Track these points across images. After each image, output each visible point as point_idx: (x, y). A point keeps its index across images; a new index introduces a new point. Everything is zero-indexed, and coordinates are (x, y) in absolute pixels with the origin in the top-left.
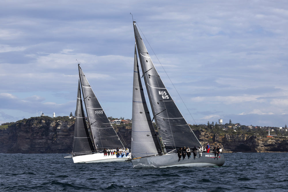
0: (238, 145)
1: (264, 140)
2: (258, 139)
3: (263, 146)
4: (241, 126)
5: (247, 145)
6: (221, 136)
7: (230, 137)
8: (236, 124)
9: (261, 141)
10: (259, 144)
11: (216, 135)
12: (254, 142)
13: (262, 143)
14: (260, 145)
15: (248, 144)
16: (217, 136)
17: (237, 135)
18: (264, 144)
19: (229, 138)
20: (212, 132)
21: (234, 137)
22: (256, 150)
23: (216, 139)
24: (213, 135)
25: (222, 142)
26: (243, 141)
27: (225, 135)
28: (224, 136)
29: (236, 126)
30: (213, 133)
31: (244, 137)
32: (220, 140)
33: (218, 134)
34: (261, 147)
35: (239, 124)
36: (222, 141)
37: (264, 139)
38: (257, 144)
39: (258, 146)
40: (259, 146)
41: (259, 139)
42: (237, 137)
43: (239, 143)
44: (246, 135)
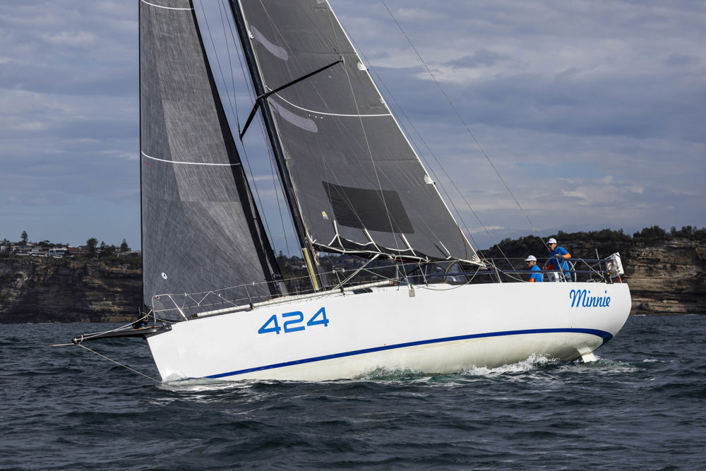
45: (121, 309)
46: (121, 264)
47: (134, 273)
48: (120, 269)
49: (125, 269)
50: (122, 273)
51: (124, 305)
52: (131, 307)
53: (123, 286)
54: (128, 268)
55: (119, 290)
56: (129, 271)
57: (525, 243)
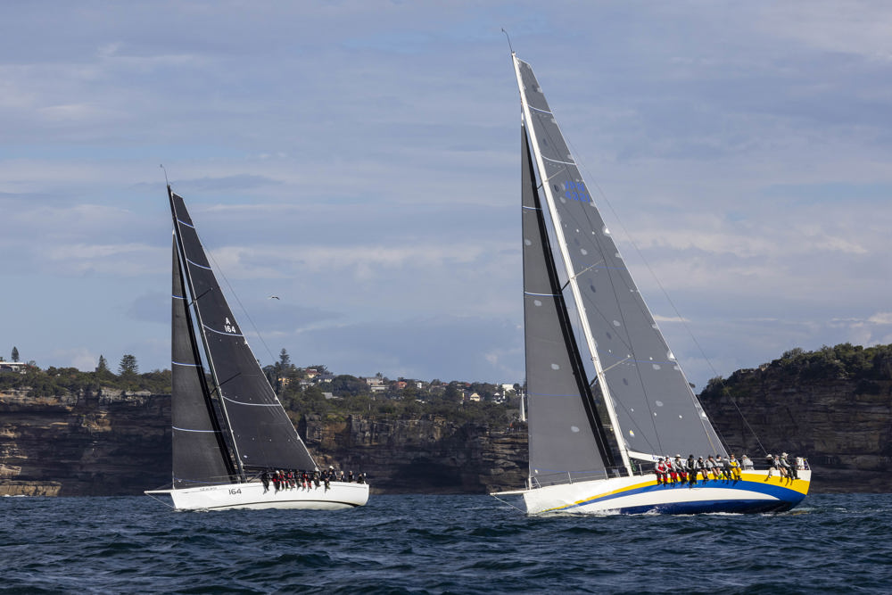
0: (404, 462)
1: (520, 441)
2: (491, 437)
3: (513, 468)
4: (335, 379)
5: (447, 461)
6: (330, 422)
7: (372, 429)
8: (309, 370)
9: (505, 446)
10: (497, 458)
11: (311, 420)
12: (477, 449)
13: (511, 455)
14: (501, 461)
15: (448, 459)
16: (313, 424)
17: (402, 418)
18: (517, 459)
19: (367, 434)
20: (292, 405)
21: (388, 428)
22: (483, 482)
23: (311, 435)
24: (298, 418)
25: (339, 451)
26: (428, 447)
27: (349, 420)
28: (344, 426)
29: (311, 376)
30: (296, 410)
31: (430, 430)
32: (327, 441)
33: (317, 414)
34: (507, 469)
35: (320, 369)
36: (334, 446)
37: (516, 437)
38: (489, 457)
39: (494, 465)
40: (497, 465)
41: (498, 437)
42: (402, 428)
43: (411, 455)
44: (439, 421)
45: (18, 471)
46: (15, 386)
47: (42, 405)
48: (12, 396)
49: (22, 397)
50: (17, 404)
51: (21, 463)
52: (33, 469)
53: (19, 429)
54: (29, 395)
55: (11, 435)
56: (31, 401)
57: (838, 358)
